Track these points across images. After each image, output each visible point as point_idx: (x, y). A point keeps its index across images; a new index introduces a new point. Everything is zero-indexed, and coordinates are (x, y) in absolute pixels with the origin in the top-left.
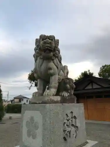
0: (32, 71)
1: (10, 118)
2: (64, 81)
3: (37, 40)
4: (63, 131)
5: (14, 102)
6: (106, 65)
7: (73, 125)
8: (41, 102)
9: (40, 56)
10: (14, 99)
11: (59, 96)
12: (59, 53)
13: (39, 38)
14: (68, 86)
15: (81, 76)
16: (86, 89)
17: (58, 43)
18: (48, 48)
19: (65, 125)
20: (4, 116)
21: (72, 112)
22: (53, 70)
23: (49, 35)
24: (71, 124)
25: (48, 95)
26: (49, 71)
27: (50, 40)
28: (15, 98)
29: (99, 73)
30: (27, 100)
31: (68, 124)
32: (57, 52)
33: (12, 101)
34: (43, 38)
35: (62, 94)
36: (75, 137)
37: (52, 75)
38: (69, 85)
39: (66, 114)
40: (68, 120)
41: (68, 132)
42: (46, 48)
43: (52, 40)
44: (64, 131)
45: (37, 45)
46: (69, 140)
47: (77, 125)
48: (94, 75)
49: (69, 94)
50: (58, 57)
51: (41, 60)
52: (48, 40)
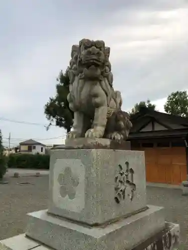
0: (52, 100)
1: (16, 176)
2: (116, 117)
3: (74, 47)
4: (114, 189)
5: (19, 151)
6: (178, 92)
7: (128, 182)
8: (81, 146)
9: (80, 74)
10: (20, 146)
11: (108, 138)
12: (110, 71)
13: (78, 44)
14: (122, 123)
15: (135, 111)
16: (141, 131)
17: (109, 53)
18: (94, 61)
19: (118, 181)
20: (7, 173)
21: (127, 163)
22: (99, 98)
23: (95, 40)
24: (125, 180)
25: (92, 135)
26: (93, 99)
27: (97, 48)
28: (22, 144)
29: (165, 106)
30: (42, 148)
31: (122, 180)
32: (107, 68)
33: (16, 149)
34: (86, 45)
35: (113, 136)
36: (131, 199)
37: (98, 106)
38: (124, 123)
39: (119, 165)
40: (122, 174)
41: (121, 191)
42: (92, 61)
43: (100, 48)
44: (116, 189)
45: (75, 56)
46: (122, 202)
47: (134, 183)
48: (156, 109)
49: (122, 136)
50: (107, 77)
51: (80, 81)
52: (95, 48)
